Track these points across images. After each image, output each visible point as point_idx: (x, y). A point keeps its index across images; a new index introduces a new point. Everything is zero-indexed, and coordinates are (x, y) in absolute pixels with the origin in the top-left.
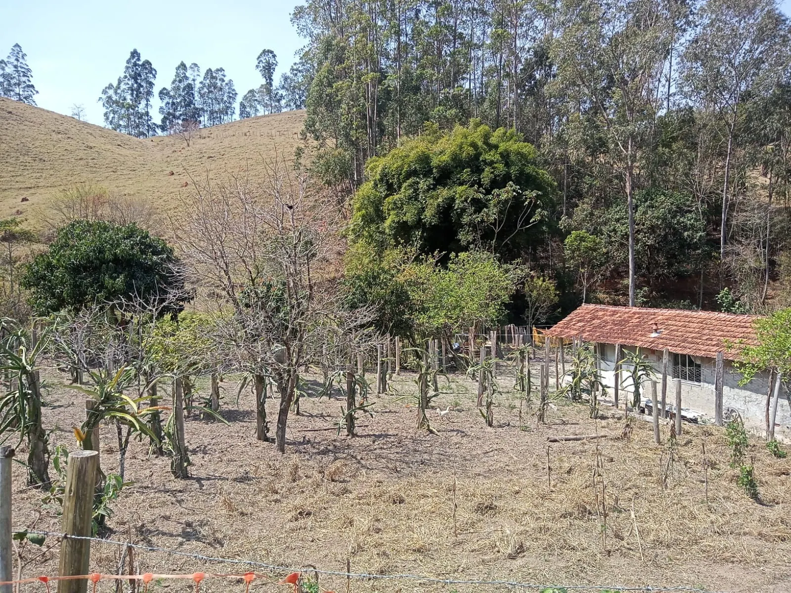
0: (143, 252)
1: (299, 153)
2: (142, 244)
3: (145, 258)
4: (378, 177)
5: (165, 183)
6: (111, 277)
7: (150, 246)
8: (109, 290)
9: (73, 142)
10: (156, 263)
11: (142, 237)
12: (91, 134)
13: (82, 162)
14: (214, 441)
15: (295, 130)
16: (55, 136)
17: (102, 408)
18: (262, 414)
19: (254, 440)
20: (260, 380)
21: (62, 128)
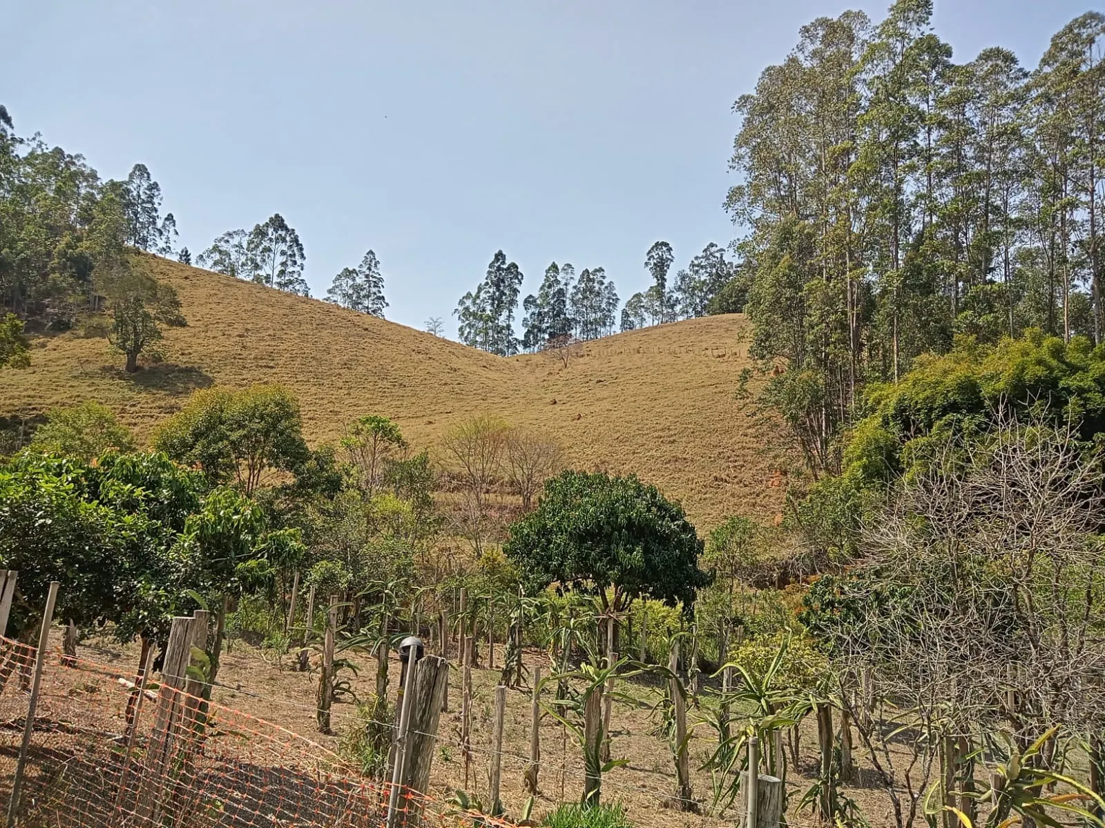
1: (745, 376)
3: (662, 525)
4: (891, 411)
5: (550, 414)
6: (626, 550)
9: (435, 364)
11: (652, 495)
12: (454, 354)
13: (447, 388)
15: (704, 345)
16: (416, 357)
21: (422, 347)
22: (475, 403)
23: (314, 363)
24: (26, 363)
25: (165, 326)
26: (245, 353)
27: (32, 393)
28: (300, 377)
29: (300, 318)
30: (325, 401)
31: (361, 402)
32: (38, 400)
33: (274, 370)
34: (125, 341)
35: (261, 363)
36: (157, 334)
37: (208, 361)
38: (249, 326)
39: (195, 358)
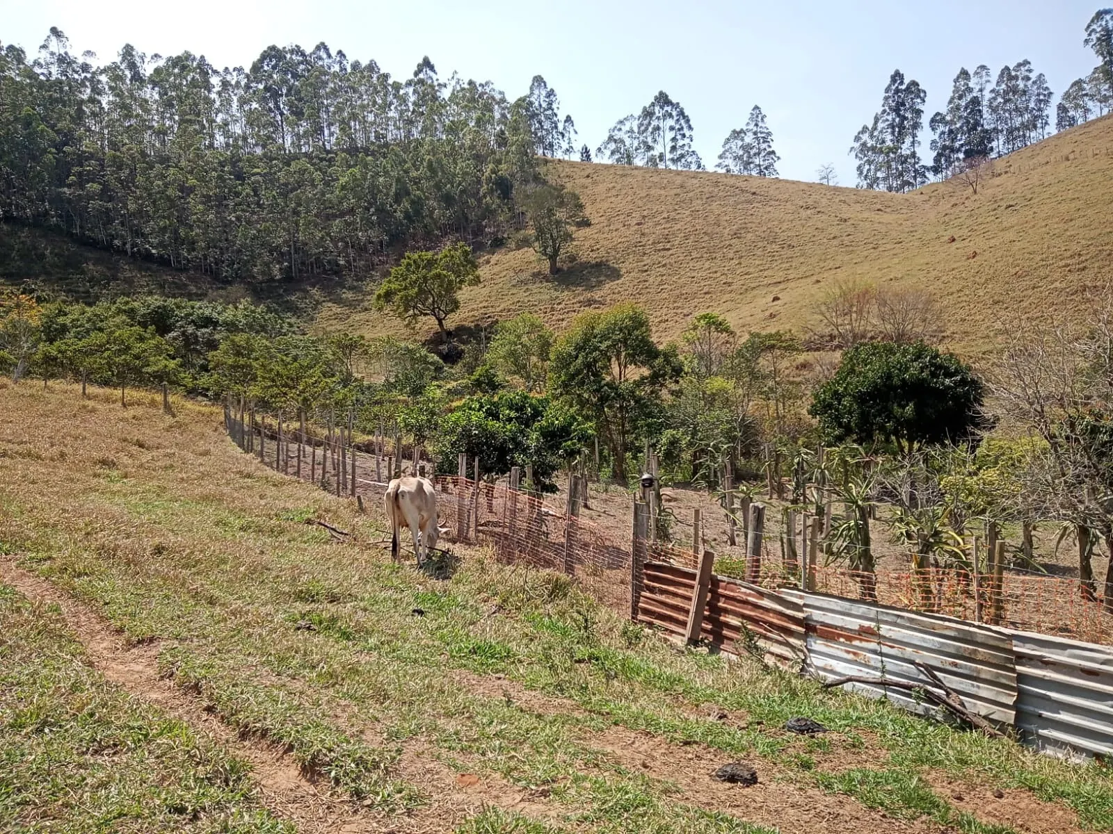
0: (933, 375)
2: (932, 365)
3: (936, 382)
5: (943, 255)
6: (900, 406)
7: (940, 367)
8: (898, 420)
9: (824, 217)
10: (949, 387)
11: (932, 358)
12: (845, 202)
13: (836, 242)
14: (1027, 593)
16: (804, 214)
17: (931, 540)
18: (1086, 571)
19: (1076, 596)
20: (1084, 532)
21: (810, 202)
22: (865, 253)
23: (706, 238)
24: (477, 281)
25: (574, 228)
26: (644, 240)
27: (486, 304)
28: (694, 255)
29: (691, 194)
30: (719, 274)
31: (751, 270)
32: (491, 310)
33: (671, 252)
34: (546, 248)
35: (660, 246)
36: (568, 237)
37: (614, 253)
38: (645, 213)
39: (603, 252)
